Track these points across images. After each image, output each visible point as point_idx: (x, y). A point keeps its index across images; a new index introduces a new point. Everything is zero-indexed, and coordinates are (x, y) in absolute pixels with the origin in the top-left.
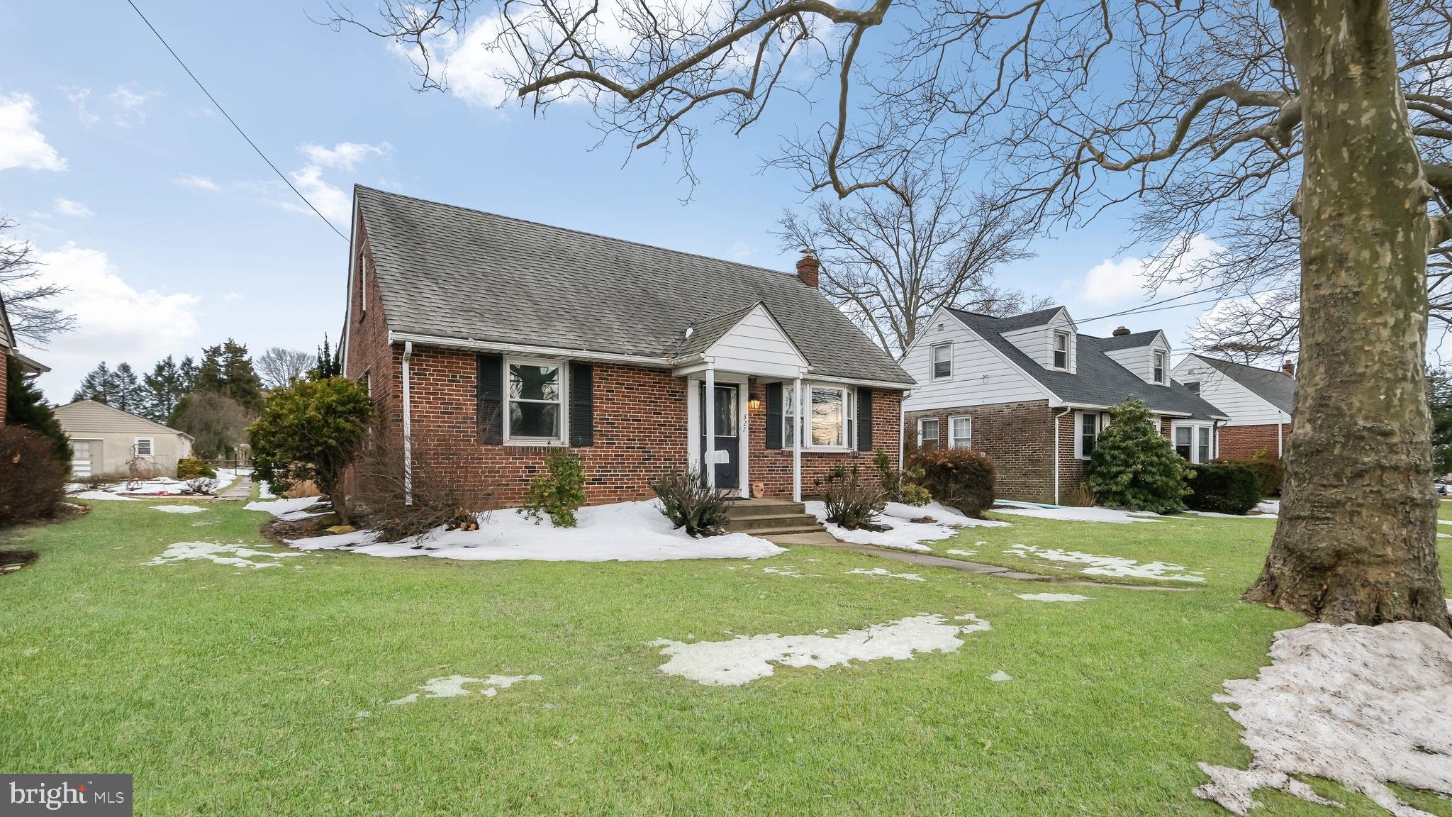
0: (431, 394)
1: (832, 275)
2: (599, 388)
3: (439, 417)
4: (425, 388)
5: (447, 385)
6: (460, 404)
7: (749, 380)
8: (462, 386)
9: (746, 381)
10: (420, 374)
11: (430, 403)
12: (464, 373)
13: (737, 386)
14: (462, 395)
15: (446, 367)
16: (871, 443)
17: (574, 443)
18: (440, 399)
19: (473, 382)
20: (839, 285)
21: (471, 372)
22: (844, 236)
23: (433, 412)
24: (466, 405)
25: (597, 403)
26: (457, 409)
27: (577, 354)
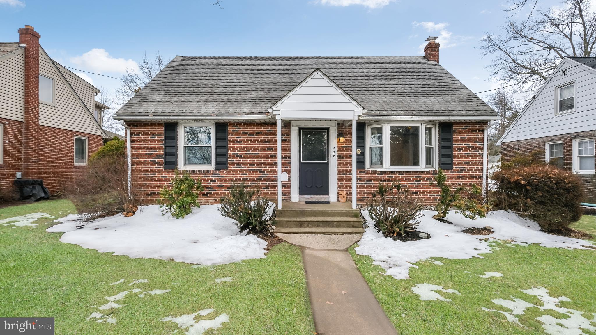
0: (142, 144)
1: (519, 62)
2: (232, 136)
3: (146, 156)
4: (139, 142)
5: (150, 140)
6: (156, 149)
7: (338, 124)
8: (157, 140)
9: (335, 124)
10: (137, 135)
11: (142, 149)
12: (158, 133)
13: (328, 129)
14: (157, 145)
15: (149, 131)
16: (451, 163)
17: (216, 169)
18: (146, 147)
19: (162, 137)
20: (525, 67)
21: (161, 132)
22: (525, 37)
23: (143, 154)
24: (159, 149)
25: (230, 144)
26: (154, 151)
27: (220, 118)
